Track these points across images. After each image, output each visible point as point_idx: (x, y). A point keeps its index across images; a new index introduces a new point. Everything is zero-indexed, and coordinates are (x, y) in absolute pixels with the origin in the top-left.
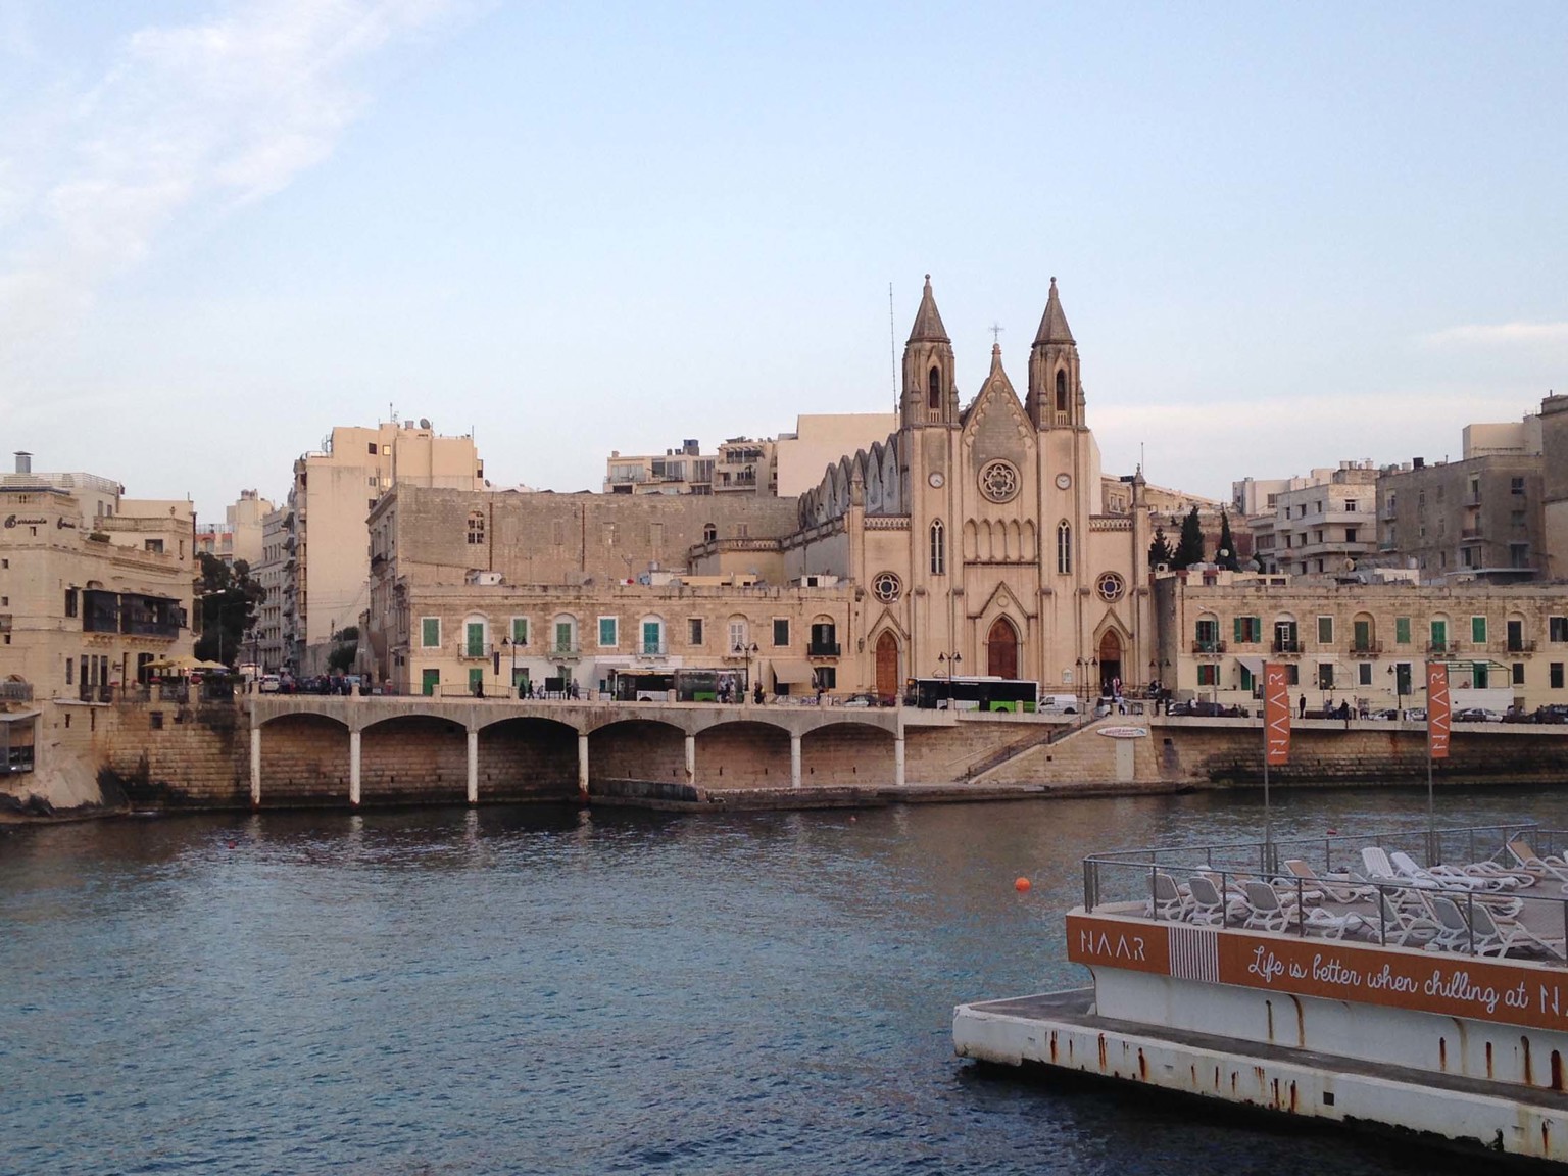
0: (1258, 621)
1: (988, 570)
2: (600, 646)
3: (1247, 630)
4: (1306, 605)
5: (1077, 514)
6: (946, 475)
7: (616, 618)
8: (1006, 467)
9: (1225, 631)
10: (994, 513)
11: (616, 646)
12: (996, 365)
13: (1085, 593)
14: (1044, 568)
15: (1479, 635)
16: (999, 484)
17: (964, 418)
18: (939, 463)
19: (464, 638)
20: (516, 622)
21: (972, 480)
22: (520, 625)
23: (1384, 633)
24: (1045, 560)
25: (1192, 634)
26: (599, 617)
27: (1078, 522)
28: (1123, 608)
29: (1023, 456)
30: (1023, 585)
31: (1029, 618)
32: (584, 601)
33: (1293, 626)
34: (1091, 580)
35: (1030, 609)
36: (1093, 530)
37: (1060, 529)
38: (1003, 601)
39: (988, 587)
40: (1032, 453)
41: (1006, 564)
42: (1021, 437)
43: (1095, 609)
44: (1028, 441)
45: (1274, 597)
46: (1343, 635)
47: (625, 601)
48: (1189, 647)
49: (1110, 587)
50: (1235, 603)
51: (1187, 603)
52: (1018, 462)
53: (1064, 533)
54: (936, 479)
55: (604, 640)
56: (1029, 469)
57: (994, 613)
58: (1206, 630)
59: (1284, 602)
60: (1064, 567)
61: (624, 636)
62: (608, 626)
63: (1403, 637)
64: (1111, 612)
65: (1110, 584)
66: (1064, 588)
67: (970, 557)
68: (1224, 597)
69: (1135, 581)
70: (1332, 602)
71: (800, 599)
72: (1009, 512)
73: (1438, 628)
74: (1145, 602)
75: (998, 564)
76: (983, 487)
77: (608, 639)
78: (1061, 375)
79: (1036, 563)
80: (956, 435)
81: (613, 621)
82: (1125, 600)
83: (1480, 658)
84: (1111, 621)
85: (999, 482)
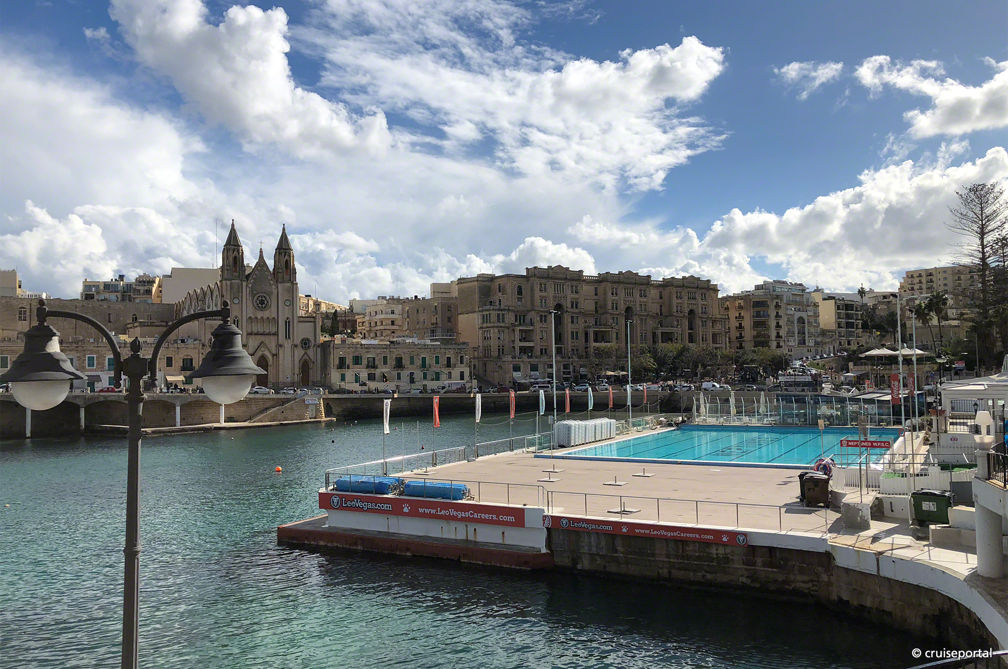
0: (361, 357)
1: (257, 337)
2: (87, 368)
3: (357, 360)
4: (378, 351)
5: (293, 316)
6: (240, 298)
7: (95, 356)
8: (264, 297)
9: (349, 361)
10: (260, 315)
11: (95, 368)
12: (261, 257)
13: (296, 346)
14: (280, 336)
15: (437, 362)
16: (262, 304)
17: (248, 277)
18: (237, 294)
21: (251, 301)
23: (406, 362)
24: (280, 333)
25: (337, 362)
26: (87, 356)
27: (293, 319)
28: (311, 352)
29: (272, 293)
30: (271, 342)
31: (273, 355)
32: (80, 348)
33: (374, 358)
34: (298, 341)
35: (274, 352)
36: (300, 322)
37: (286, 321)
38: (263, 349)
39: (257, 344)
40: (275, 292)
41: (264, 334)
42: (271, 285)
43: (299, 352)
44: (274, 287)
45: (367, 348)
46: (391, 362)
47: (99, 348)
48: (336, 367)
49: (305, 344)
50: (353, 350)
51: (335, 350)
52: (270, 294)
53: (287, 323)
54: (236, 301)
55: (89, 365)
56: (274, 297)
57: (260, 353)
58: (342, 361)
59: (371, 350)
60: (288, 336)
61: (98, 364)
62: (91, 359)
63: (412, 363)
64: (306, 353)
65: (305, 343)
66: (288, 344)
67: (250, 331)
68: (349, 348)
69: (315, 342)
70: (388, 350)
71: (178, 348)
72: (266, 314)
73: (424, 359)
74: (319, 350)
75: (261, 334)
76: (255, 304)
77: (91, 364)
78: (287, 261)
79: (276, 334)
80: (244, 284)
81: (94, 357)
82: (311, 349)
83: (438, 370)
84: (306, 357)
85: (262, 302)
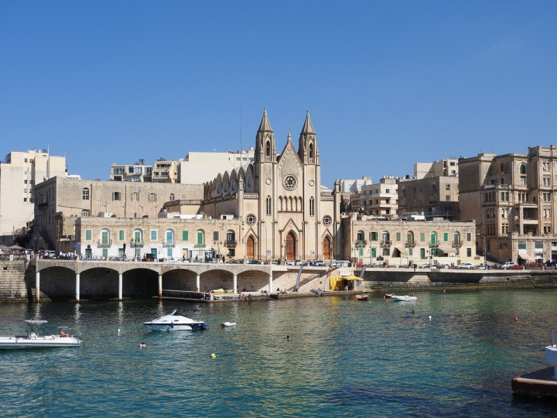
0: (377, 233)
1: (286, 214)
2: (151, 240)
3: (374, 236)
4: (393, 228)
7: (157, 230)
8: (292, 178)
9: (367, 237)
10: (288, 194)
11: (157, 240)
12: (289, 141)
13: (319, 223)
14: (305, 214)
15: (446, 239)
16: (290, 184)
17: (278, 159)
18: (269, 176)
19: (100, 237)
20: (121, 231)
21: (281, 182)
22: (121, 233)
23: (417, 238)
24: (305, 211)
25: (356, 238)
26: (151, 230)
27: (316, 197)
28: (331, 228)
30: (298, 219)
31: (300, 231)
32: (145, 224)
33: (388, 235)
34: (321, 219)
35: (300, 228)
36: (321, 200)
37: (311, 200)
38: (291, 225)
39: (286, 220)
40: (301, 173)
41: (292, 212)
42: (297, 167)
43: (322, 228)
44: (300, 169)
45: (382, 225)
46: (404, 239)
47: (160, 224)
48: (355, 242)
50: (370, 227)
51: (354, 227)
52: (297, 175)
54: (268, 181)
56: (300, 179)
57: (288, 230)
58: (361, 236)
59: (385, 227)
60: (312, 213)
61: (160, 237)
62: (154, 233)
63: (422, 239)
64: (327, 229)
65: (327, 219)
66: (311, 221)
67: (280, 209)
68: (366, 225)
69: (335, 219)
70: (401, 227)
71: (223, 224)
72: (293, 194)
73: (433, 236)
74: (338, 226)
75: (289, 212)
76: (284, 184)
77: (154, 238)
78: (311, 146)
79: (302, 212)
80: (275, 166)
82: (332, 225)
84: (327, 233)
85: (290, 182)
